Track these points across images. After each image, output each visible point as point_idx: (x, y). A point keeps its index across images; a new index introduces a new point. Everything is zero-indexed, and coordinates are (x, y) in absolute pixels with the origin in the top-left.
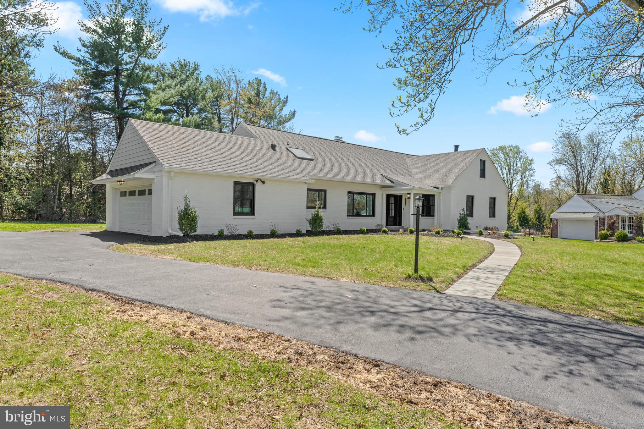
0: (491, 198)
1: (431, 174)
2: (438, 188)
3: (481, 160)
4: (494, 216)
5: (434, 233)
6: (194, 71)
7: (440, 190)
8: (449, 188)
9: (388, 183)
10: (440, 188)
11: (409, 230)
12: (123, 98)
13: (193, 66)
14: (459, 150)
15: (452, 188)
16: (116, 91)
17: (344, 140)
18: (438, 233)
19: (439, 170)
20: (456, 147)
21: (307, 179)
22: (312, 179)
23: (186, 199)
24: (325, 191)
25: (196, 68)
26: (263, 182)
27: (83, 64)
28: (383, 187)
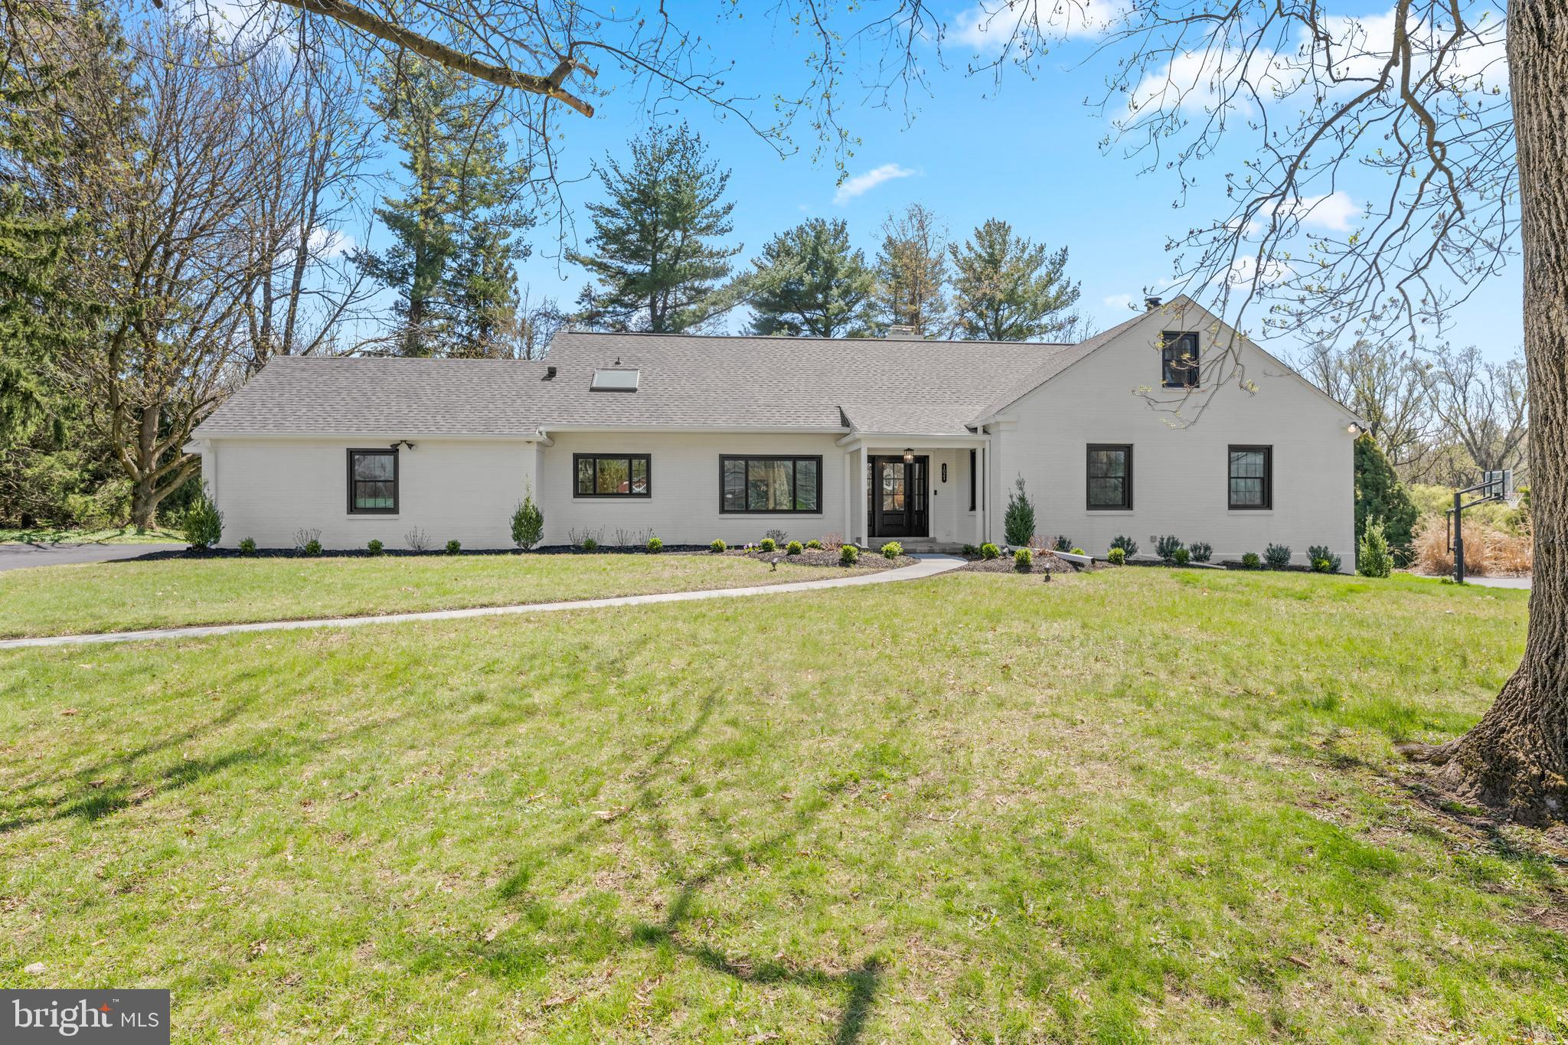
26: (410, 446)
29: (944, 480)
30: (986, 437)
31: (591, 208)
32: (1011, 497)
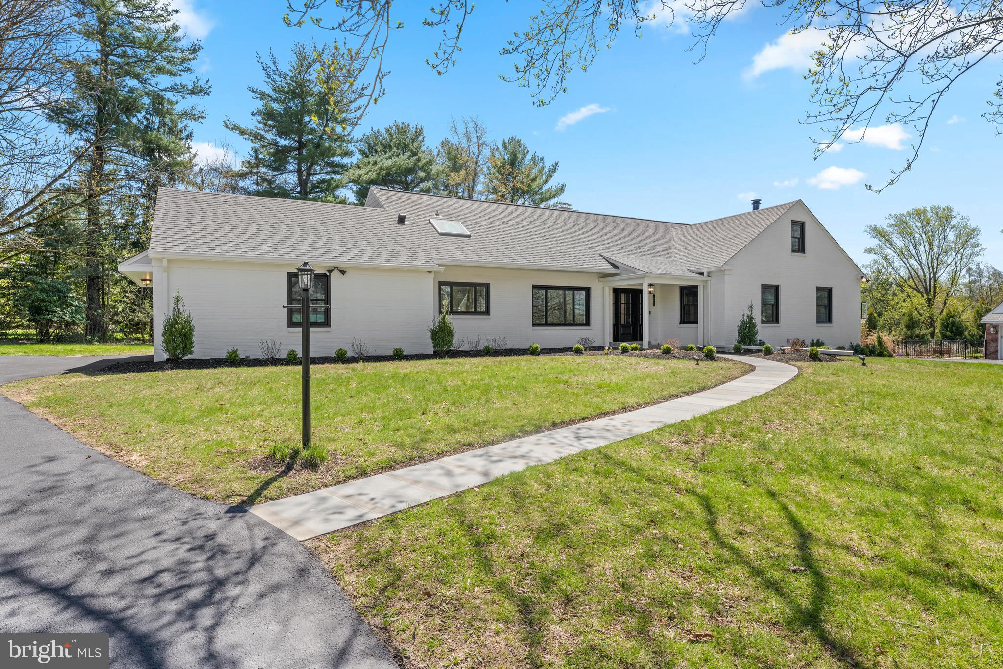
0: (819, 289)
1: (699, 251)
2: (701, 274)
3: (794, 223)
4: (830, 321)
5: (660, 352)
6: (417, 137)
7: (705, 277)
8: (721, 271)
9: (609, 269)
10: (706, 274)
11: (620, 348)
12: (307, 179)
13: (414, 130)
14: (761, 207)
15: (726, 273)
16: (299, 171)
17: (574, 208)
18: (667, 352)
19: (714, 243)
20: (756, 204)
21: (432, 264)
22: (440, 265)
23: (178, 300)
24: (487, 286)
25: (419, 132)
26: (343, 272)
27: (260, 140)
28: (605, 275)
29: (654, 305)
30: (709, 278)
31: (253, 91)
32: (744, 315)
